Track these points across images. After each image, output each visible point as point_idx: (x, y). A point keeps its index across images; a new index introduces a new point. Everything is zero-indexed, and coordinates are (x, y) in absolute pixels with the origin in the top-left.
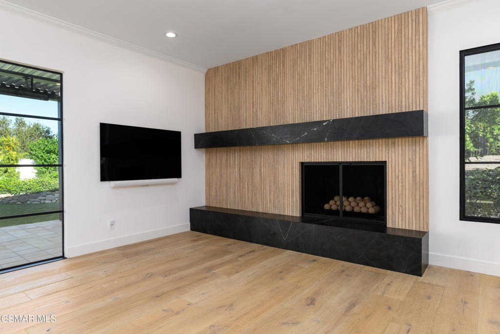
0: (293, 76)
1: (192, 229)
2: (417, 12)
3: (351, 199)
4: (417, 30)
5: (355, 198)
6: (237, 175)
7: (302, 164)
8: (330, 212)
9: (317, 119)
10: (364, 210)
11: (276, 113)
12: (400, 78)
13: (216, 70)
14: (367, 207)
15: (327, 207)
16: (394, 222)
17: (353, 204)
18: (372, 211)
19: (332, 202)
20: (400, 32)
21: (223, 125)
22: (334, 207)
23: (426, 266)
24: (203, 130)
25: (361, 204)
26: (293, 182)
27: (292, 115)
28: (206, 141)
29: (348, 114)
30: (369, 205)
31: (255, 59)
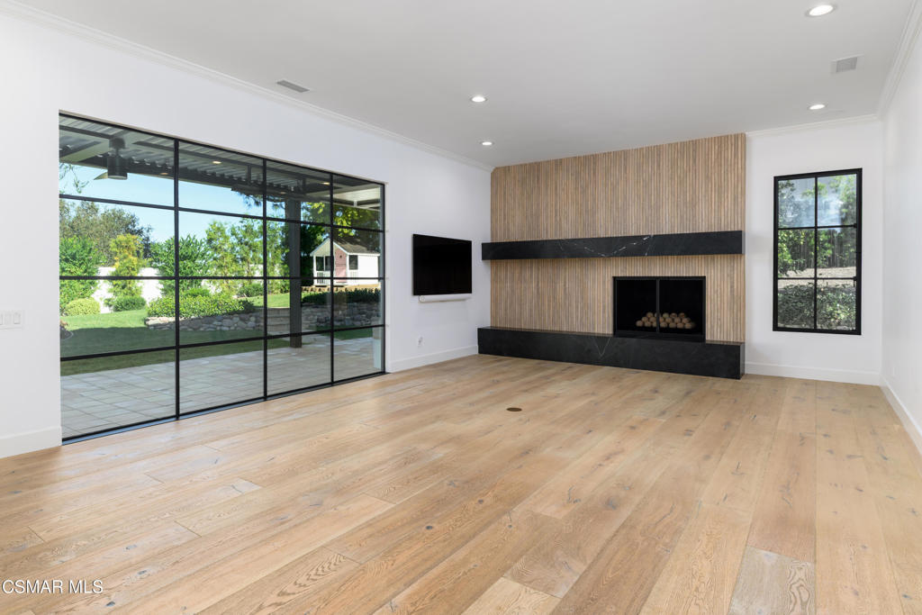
0: (606, 185)
1: (480, 352)
2: (736, 137)
3: (665, 315)
4: (736, 155)
5: (670, 314)
6: (535, 291)
7: (614, 278)
8: (644, 328)
9: (633, 233)
10: (680, 326)
11: (584, 225)
12: (720, 197)
13: (507, 169)
14: (684, 323)
15: (639, 323)
16: (712, 335)
17: (668, 320)
18: (688, 326)
19: (644, 319)
20: (720, 153)
21: (516, 234)
22: (647, 324)
23: (743, 374)
24: (489, 241)
25: (677, 320)
26: (604, 298)
27: (604, 227)
28: (495, 252)
29: (666, 230)
30: (685, 320)
31: (558, 163)
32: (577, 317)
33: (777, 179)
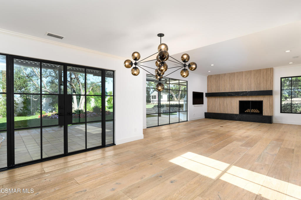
0: (237, 80)
1: (205, 118)
2: (271, 68)
3: (252, 110)
4: (271, 73)
5: (253, 109)
6: (219, 104)
7: (239, 101)
8: (247, 113)
9: (244, 91)
10: (256, 112)
11: (231, 89)
12: (266, 82)
13: (211, 76)
14: (257, 111)
15: (246, 111)
16: (265, 114)
17: (253, 111)
18: (258, 112)
19: (247, 110)
20: (266, 72)
21: (214, 91)
22: (248, 112)
23: (273, 123)
24: (207, 92)
25: (255, 111)
26: (237, 105)
27: (237, 89)
28: (209, 95)
29: (253, 90)
30: (258, 111)
31: (225, 74)
32: (230, 110)
33: (281, 78)
